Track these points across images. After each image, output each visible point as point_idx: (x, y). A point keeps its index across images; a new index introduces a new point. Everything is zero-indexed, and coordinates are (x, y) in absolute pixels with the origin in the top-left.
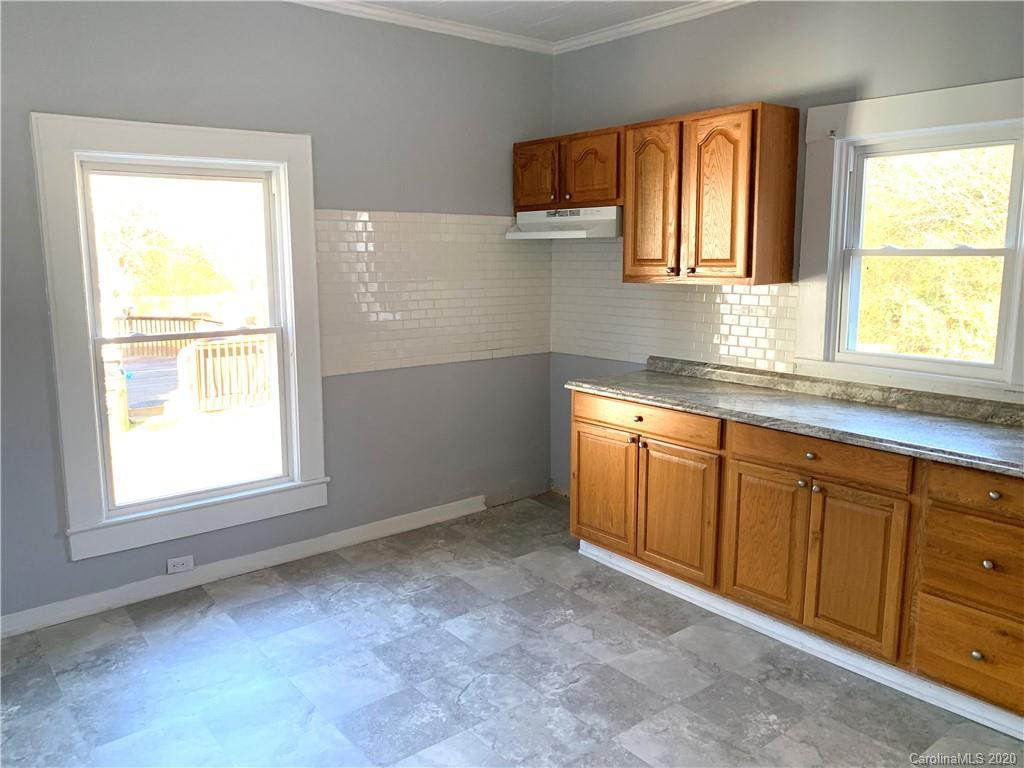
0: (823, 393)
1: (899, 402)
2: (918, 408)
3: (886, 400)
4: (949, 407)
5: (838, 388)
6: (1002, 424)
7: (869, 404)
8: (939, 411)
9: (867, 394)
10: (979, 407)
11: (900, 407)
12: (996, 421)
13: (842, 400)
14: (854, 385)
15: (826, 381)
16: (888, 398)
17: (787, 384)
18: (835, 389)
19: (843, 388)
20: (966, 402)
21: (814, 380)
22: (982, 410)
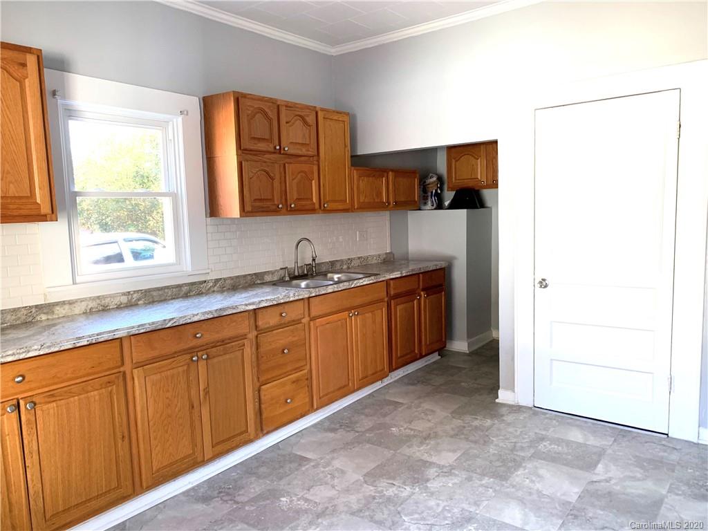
0: (83, 310)
1: (139, 300)
2: (151, 300)
3: (129, 301)
4: (168, 293)
5: (94, 303)
6: (194, 295)
7: (119, 307)
8: (163, 298)
9: (117, 301)
10: (183, 288)
11: (140, 302)
12: (191, 294)
13: (99, 311)
14: (104, 297)
15: (82, 300)
16: (131, 299)
17: (46, 313)
18: (91, 305)
19: (98, 301)
20: (175, 288)
21: (71, 303)
22: (185, 289)
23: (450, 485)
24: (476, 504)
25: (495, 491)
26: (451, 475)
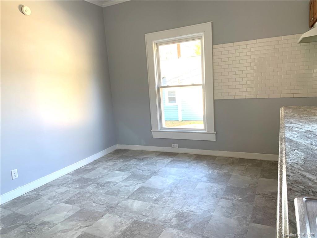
23: (164, 215)
24: (152, 207)
25: (142, 214)
26: (164, 221)
